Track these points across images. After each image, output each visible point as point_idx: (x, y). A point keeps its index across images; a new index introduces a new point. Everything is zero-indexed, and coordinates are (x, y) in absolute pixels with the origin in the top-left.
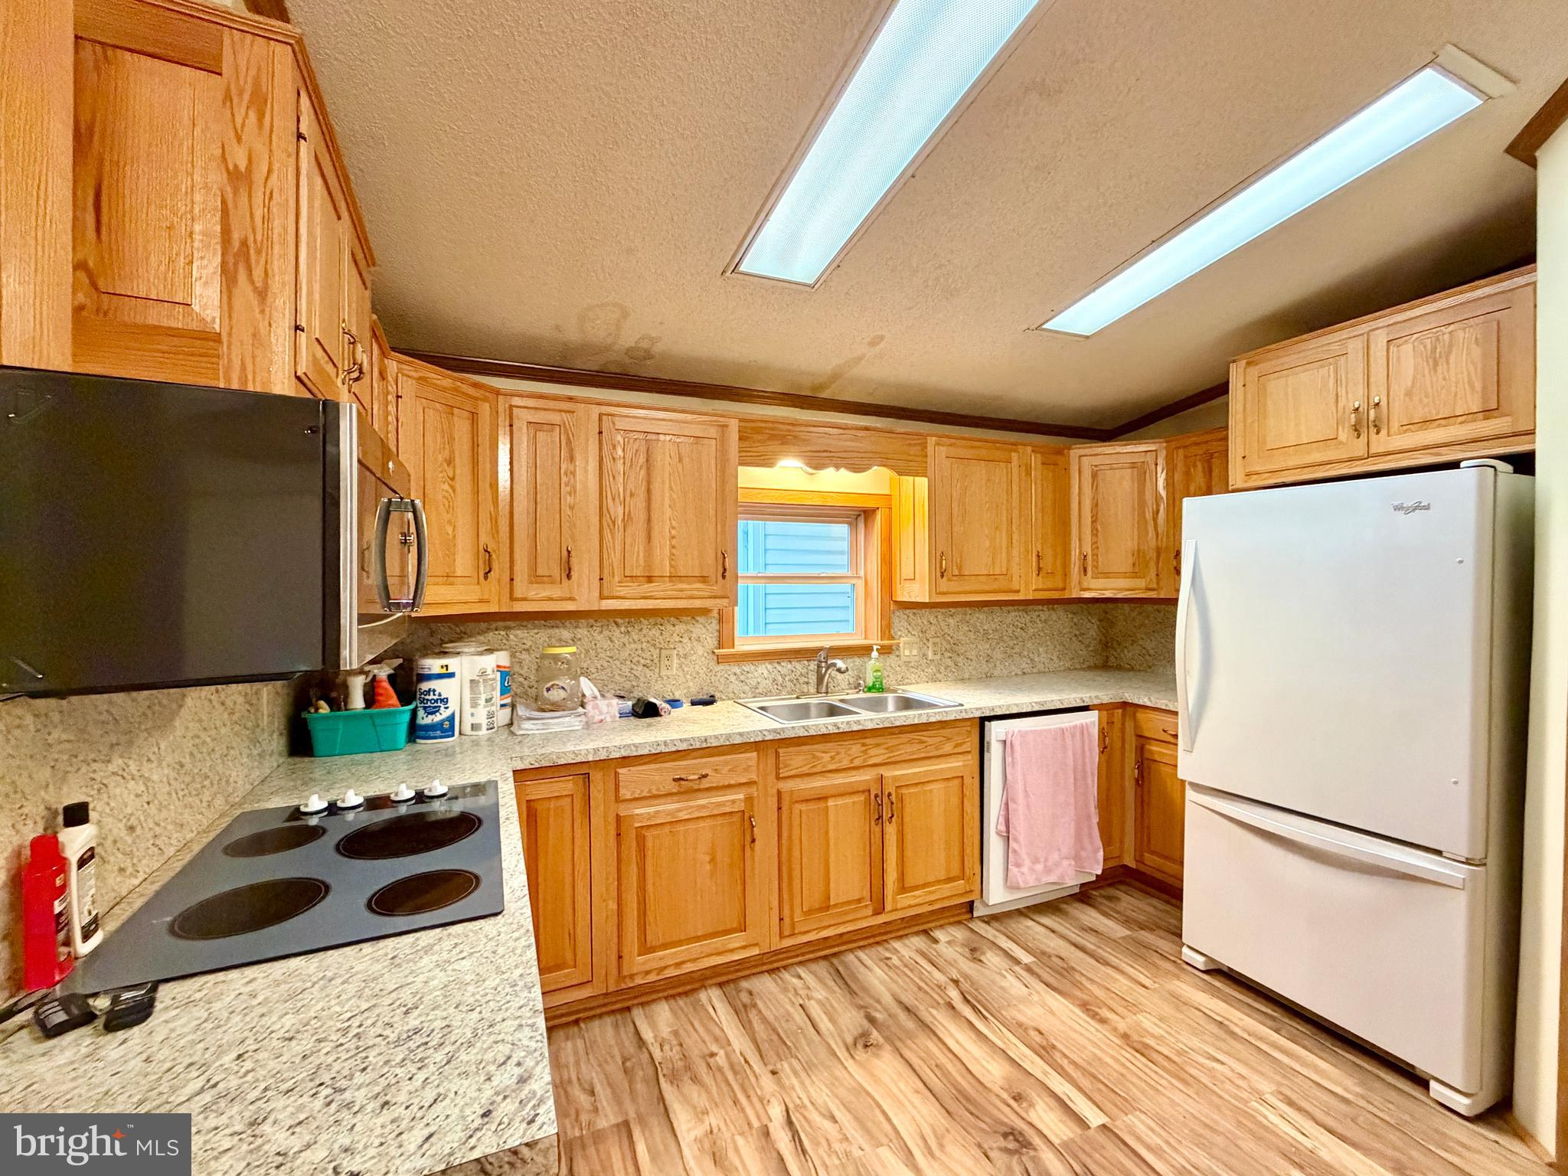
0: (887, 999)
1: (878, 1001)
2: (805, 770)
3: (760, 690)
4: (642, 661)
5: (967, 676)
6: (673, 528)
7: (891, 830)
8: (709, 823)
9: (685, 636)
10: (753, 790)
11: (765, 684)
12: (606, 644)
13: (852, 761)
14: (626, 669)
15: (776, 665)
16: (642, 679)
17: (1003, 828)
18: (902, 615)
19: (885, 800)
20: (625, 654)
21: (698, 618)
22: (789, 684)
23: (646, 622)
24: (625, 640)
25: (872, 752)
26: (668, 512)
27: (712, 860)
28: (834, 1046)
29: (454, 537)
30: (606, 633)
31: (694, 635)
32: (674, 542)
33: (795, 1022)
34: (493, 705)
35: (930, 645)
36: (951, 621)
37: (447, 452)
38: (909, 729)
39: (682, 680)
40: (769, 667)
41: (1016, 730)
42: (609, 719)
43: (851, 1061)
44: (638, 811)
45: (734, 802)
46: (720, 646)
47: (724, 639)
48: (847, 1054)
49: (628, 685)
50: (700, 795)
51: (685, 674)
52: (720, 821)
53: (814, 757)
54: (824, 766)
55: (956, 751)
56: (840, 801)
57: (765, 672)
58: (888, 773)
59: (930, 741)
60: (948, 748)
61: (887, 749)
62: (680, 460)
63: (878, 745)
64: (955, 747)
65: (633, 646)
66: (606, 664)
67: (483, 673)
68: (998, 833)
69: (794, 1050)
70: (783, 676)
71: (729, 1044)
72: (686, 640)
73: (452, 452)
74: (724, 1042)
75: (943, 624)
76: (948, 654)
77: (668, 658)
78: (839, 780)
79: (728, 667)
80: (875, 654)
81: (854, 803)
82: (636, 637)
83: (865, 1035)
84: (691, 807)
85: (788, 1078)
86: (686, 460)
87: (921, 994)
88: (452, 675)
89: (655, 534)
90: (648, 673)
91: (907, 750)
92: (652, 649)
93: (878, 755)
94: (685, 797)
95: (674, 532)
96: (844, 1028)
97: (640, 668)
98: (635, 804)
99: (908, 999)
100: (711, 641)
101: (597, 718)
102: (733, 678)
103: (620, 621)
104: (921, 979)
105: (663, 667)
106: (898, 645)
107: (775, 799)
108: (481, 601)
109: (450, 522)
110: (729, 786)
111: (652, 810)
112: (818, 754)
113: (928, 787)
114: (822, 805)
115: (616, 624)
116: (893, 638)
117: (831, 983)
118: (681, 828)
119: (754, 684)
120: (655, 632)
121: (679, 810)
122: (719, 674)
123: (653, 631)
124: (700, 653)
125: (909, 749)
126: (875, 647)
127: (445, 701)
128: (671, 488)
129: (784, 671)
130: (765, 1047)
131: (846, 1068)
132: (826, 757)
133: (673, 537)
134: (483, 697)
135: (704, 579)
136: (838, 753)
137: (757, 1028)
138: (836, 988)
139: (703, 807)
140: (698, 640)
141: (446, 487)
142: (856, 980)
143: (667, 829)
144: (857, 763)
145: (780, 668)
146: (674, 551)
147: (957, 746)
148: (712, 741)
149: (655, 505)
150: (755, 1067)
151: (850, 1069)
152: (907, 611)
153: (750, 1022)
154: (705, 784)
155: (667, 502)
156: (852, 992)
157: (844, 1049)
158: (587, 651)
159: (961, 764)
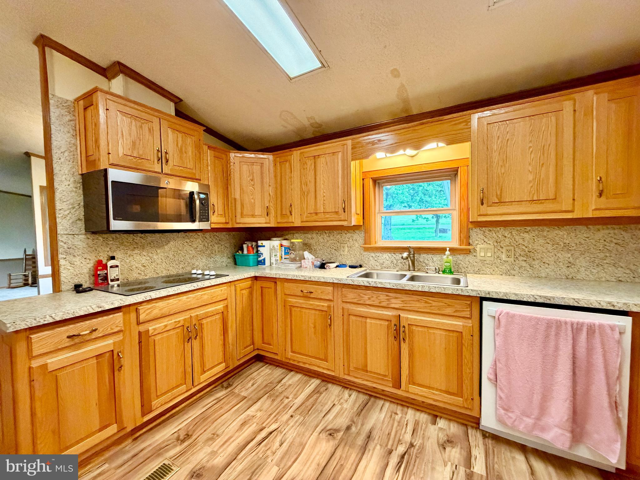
0: (367, 427)
1: (362, 425)
2: (355, 301)
3: (385, 266)
4: (334, 248)
5: (543, 275)
6: (324, 193)
7: (405, 348)
8: (313, 312)
9: (351, 238)
10: (331, 304)
11: (388, 263)
12: (322, 240)
13: (380, 303)
14: (329, 250)
15: (393, 254)
16: (334, 255)
17: (492, 377)
18: (479, 231)
19: (402, 329)
20: (328, 245)
21: (356, 231)
22: (400, 264)
23: (335, 232)
24: (328, 239)
25: (393, 301)
26: (322, 186)
27: (315, 327)
28: (320, 425)
29: (254, 203)
30: (322, 236)
31: (354, 238)
32: (325, 198)
33: (323, 408)
34: (277, 257)
35: (504, 250)
36: (526, 235)
37: (251, 177)
38: (421, 293)
39: (349, 257)
40: (389, 255)
41: (505, 311)
42: (308, 267)
43: (317, 434)
44: (290, 299)
45: (323, 306)
46: (365, 244)
47: (367, 240)
48: (320, 431)
49: (329, 257)
50: (311, 300)
51: (351, 254)
52: (317, 312)
53: (359, 295)
54: (364, 302)
55: (455, 314)
56: (373, 321)
57: (387, 257)
58: (403, 315)
59: (434, 304)
60: (449, 311)
61: (402, 301)
62: (327, 164)
63: (396, 298)
64: (454, 312)
65: (331, 242)
66: (322, 248)
67: (273, 247)
68: (490, 379)
69: (308, 415)
70: (397, 260)
71: (296, 399)
72: (351, 240)
73: (253, 176)
74: (296, 397)
75: (517, 238)
76: (521, 258)
77: (344, 247)
78: (373, 311)
79: (369, 253)
80: (448, 253)
81: (381, 325)
82: (332, 238)
83: (337, 431)
84: (307, 303)
85: (292, 422)
86: (329, 164)
87: (385, 437)
88: (264, 246)
89: (318, 196)
90: (337, 253)
91: (417, 305)
92: (338, 243)
93: (396, 303)
94: (306, 299)
95: (324, 194)
96: (335, 422)
97: (334, 250)
98: (290, 297)
99: (376, 434)
100: (361, 241)
101: (305, 266)
102: (371, 258)
103: (327, 232)
104: (396, 432)
105: (342, 251)
106: (475, 250)
107: (341, 311)
108: (266, 223)
109: (252, 198)
110: (321, 299)
111: (295, 300)
112: (361, 295)
113: (431, 331)
114: (363, 320)
115: (325, 233)
116: (472, 245)
117: (357, 406)
118: (304, 310)
119: (382, 262)
120: (339, 236)
121: (303, 303)
122: (365, 256)
123: (338, 236)
124: (357, 246)
125: (418, 305)
126: (448, 249)
127: (262, 254)
128: (323, 176)
129: (397, 258)
130: (303, 407)
131: (312, 434)
132: (366, 297)
133: (324, 196)
134: (274, 254)
135: (337, 213)
136: (372, 297)
137: (310, 400)
138: (356, 409)
139: (311, 305)
140: (356, 240)
141: (251, 188)
142: (369, 410)
143: (299, 309)
144: (384, 304)
145: (395, 256)
146: (324, 202)
147: (456, 311)
148: (313, 278)
149: (318, 184)
150: (290, 411)
151: (312, 436)
152: (484, 229)
153: (312, 397)
154: (312, 296)
155: (322, 182)
156: (359, 414)
157: (322, 428)
158: (316, 243)
159: (461, 324)
